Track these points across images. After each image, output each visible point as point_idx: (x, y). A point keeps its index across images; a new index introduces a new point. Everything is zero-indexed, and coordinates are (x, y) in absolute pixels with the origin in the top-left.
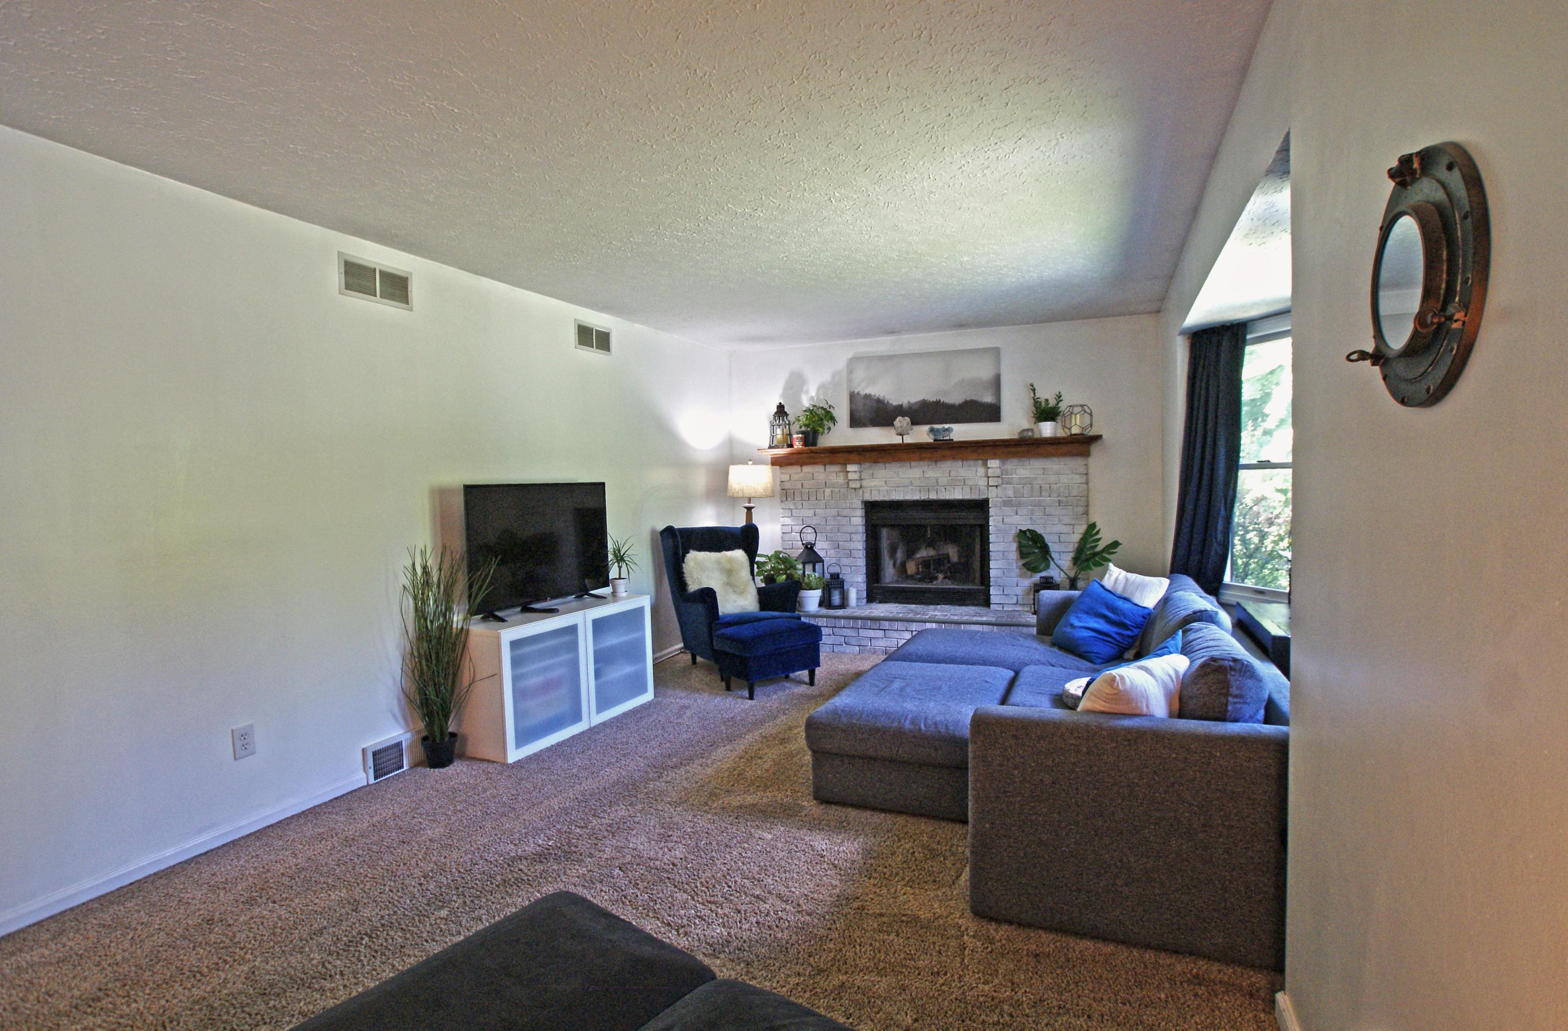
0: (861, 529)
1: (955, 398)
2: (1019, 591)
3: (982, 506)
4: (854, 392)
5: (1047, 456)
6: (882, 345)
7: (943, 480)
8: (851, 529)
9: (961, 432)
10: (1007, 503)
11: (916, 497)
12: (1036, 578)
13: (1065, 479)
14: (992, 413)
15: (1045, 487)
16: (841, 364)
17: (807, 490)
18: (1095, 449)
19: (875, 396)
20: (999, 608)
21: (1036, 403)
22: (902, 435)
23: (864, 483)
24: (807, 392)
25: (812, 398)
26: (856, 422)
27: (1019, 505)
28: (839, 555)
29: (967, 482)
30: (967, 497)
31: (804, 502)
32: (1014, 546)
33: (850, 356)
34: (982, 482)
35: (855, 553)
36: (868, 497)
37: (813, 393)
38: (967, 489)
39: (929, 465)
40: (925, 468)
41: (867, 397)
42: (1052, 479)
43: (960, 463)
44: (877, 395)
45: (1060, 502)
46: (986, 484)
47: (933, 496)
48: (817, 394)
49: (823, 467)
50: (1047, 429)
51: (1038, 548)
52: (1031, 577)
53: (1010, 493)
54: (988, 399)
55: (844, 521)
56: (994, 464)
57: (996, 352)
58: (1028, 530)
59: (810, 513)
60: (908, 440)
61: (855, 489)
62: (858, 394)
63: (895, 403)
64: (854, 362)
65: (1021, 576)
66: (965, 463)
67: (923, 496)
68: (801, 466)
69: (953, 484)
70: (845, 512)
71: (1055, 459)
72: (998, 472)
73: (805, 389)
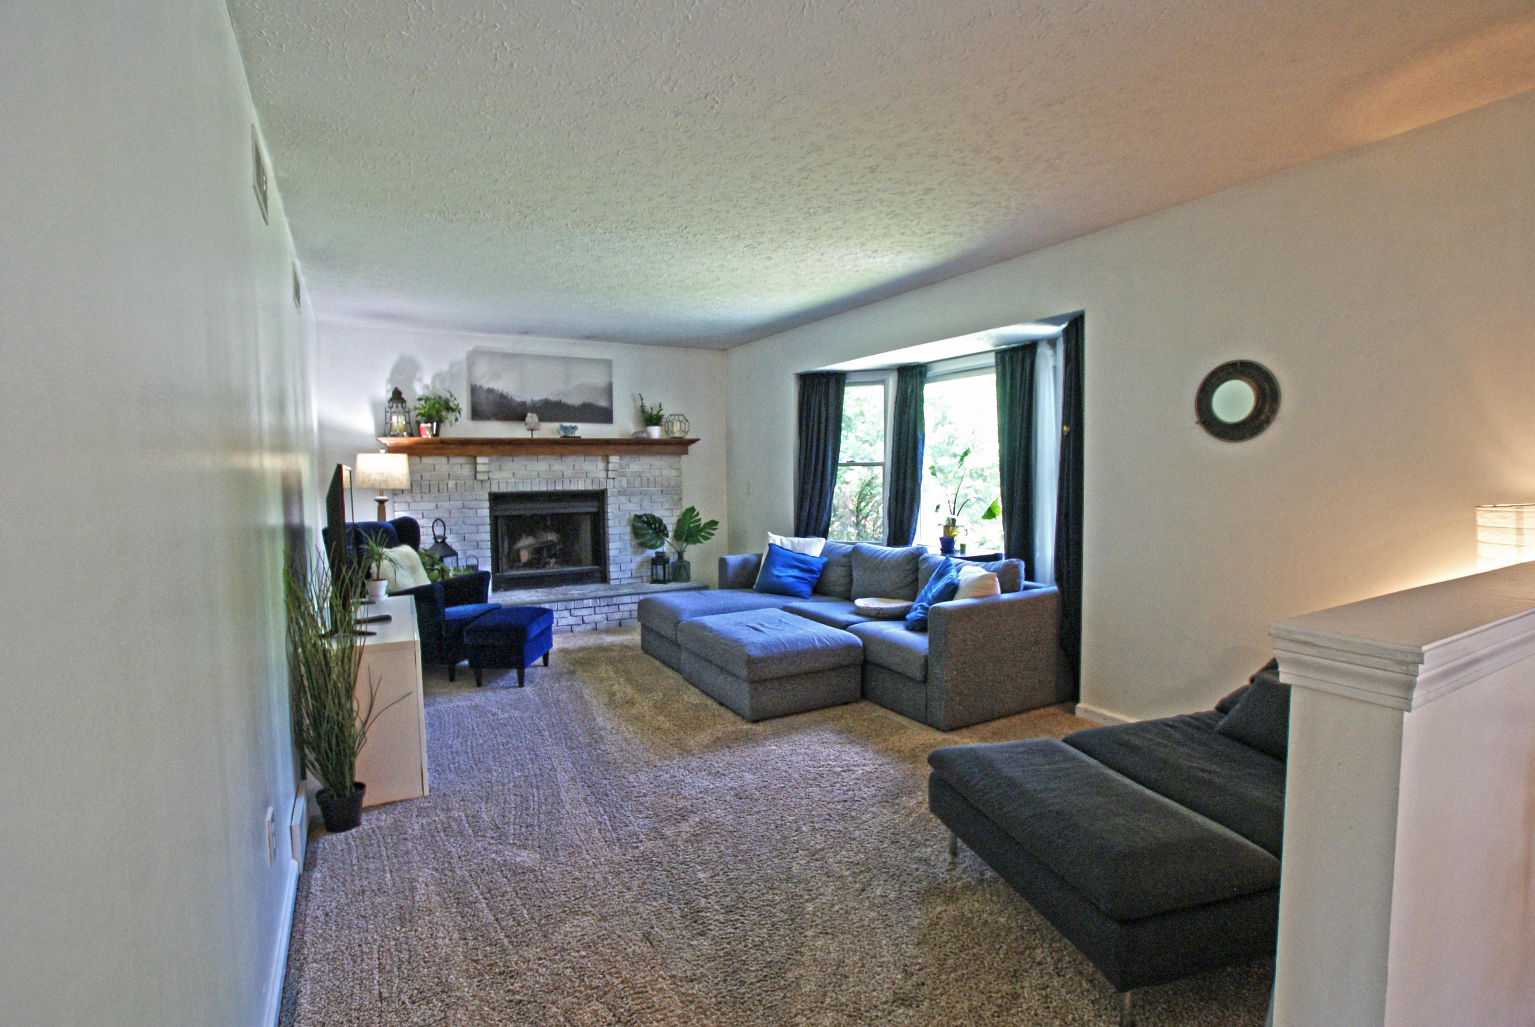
0: (488, 520)
1: (575, 400)
2: (633, 566)
3: (599, 496)
4: (476, 385)
5: (652, 454)
6: (504, 343)
7: (568, 473)
8: (478, 521)
9: (585, 430)
10: (622, 493)
11: (543, 488)
12: (652, 553)
13: (665, 473)
14: (606, 416)
15: (652, 479)
16: (460, 354)
17: (428, 483)
18: (692, 448)
19: (498, 390)
20: (617, 582)
21: (642, 409)
22: (532, 430)
23: (492, 475)
24: (420, 380)
25: (426, 387)
26: (477, 414)
27: (632, 494)
28: (465, 548)
29: (589, 475)
30: (589, 487)
31: (424, 495)
32: (628, 529)
33: (471, 349)
34: (602, 475)
35: (481, 544)
36: (495, 489)
37: (428, 380)
38: (589, 481)
39: (555, 460)
40: (551, 462)
41: (490, 391)
42: (657, 473)
43: (582, 458)
44: (501, 390)
45: (662, 491)
46: (605, 476)
47: (559, 488)
48: (433, 383)
49: (446, 459)
50: (655, 432)
51: (652, 529)
52: (642, 553)
53: (624, 484)
54: (603, 403)
55: (471, 513)
56: (614, 459)
57: (608, 364)
58: (645, 515)
59: (432, 506)
60: (537, 435)
61: (482, 481)
62: (481, 387)
63: (518, 400)
64: (474, 356)
65: (635, 553)
66: (587, 458)
67: (551, 488)
68: (420, 457)
69: (576, 477)
70: (473, 504)
71: (659, 457)
72: (617, 467)
73: (418, 376)
